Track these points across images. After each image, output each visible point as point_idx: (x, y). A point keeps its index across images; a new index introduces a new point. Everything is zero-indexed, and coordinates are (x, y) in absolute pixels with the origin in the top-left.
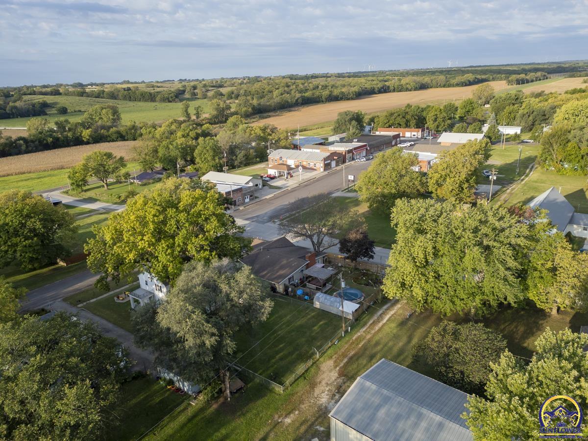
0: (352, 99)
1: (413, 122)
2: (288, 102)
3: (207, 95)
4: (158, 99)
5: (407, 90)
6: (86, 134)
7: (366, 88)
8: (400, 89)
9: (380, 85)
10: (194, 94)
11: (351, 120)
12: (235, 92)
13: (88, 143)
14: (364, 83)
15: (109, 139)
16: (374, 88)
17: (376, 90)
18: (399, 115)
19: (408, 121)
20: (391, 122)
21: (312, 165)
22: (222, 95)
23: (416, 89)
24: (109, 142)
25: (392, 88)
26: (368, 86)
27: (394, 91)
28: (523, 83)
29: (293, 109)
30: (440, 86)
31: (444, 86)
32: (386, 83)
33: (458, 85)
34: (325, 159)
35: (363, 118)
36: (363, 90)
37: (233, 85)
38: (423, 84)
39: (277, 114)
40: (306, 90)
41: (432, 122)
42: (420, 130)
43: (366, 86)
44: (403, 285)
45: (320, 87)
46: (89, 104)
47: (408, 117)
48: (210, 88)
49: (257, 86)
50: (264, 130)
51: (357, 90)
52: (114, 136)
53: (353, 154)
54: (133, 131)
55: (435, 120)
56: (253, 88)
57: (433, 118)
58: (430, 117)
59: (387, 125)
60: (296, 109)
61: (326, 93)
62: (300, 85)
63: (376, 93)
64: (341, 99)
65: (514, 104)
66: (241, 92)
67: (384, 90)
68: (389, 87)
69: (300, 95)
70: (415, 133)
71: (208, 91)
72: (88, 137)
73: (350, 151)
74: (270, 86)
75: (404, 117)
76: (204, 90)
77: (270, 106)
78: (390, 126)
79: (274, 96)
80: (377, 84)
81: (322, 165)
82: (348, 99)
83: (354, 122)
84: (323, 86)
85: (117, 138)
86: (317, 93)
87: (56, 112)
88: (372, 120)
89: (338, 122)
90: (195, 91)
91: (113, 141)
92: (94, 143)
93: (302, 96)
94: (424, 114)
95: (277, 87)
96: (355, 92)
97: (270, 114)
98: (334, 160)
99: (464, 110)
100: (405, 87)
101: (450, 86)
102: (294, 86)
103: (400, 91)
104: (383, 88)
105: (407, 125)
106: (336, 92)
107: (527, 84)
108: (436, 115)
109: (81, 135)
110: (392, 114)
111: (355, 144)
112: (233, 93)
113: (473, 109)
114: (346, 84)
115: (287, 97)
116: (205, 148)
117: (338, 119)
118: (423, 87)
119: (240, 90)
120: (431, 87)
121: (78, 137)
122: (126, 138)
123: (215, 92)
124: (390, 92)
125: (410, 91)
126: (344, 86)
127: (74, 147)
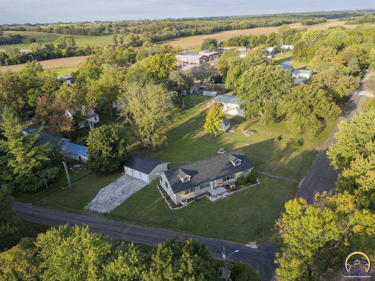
0: (210, 34)
1: (242, 44)
2: (171, 35)
3: (119, 31)
4: (89, 33)
5: (243, 28)
6: (64, 51)
7: (218, 27)
8: (238, 28)
9: (226, 25)
10: (111, 31)
11: (211, 43)
12: (137, 29)
13: (65, 57)
14: (216, 24)
15: (76, 55)
16: (222, 27)
17: (224, 28)
18: (235, 40)
19: (240, 43)
20: (231, 44)
21: (194, 62)
22: (129, 31)
23: (248, 28)
24: (77, 56)
25: (233, 27)
26: (219, 26)
27: (234, 29)
28: (311, 24)
29: (175, 39)
30: (262, 26)
31: (265, 26)
32: (230, 24)
33: (272, 26)
34: (200, 59)
35: (217, 42)
36: (216, 29)
37: (134, 25)
38: (252, 25)
39: (166, 42)
40: (181, 28)
41: (252, 44)
42: (246, 47)
43: (218, 26)
44: (231, 83)
45: (190, 26)
46: (47, 37)
47: (240, 41)
48: (120, 27)
49: (150, 26)
50: (166, 47)
51: (212, 29)
52: (79, 53)
53: (213, 57)
54: (89, 50)
55: (253, 43)
56: (148, 26)
57: (252, 41)
58: (251, 41)
59: (229, 45)
60: (177, 39)
61: (194, 30)
62: (177, 25)
63: (224, 31)
64: (203, 34)
65: (292, 34)
66: (141, 29)
67: (229, 28)
68: (231, 27)
69: (178, 31)
70: (243, 49)
71: (119, 29)
72: (65, 54)
73: (211, 56)
74: (159, 26)
75: (238, 41)
76: (116, 28)
77: (161, 37)
78: (231, 46)
79: (163, 32)
80: (224, 25)
81: (199, 61)
82: (207, 34)
83: (212, 44)
84: (191, 26)
85: (81, 54)
86: (189, 30)
87: (29, 41)
88: (222, 43)
89: (203, 44)
90: (111, 29)
91: (78, 56)
92: (68, 57)
93: (179, 32)
94: (248, 40)
95: (163, 26)
96: (211, 29)
97: (162, 42)
98: (204, 59)
99: (270, 38)
100: (241, 26)
101: (268, 26)
102: (174, 26)
103: (238, 29)
104: (228, 27)
105: (239, 45)
106: (200, 30)
107: (313, 25)
108: (254, 40)
109: (60, 52)
110: (232, 40)
111: (214, 52)
112: (136, 30)
113: (275, 38)
114: (205, 24)
115: (170, 32)
116: (141, 54)
117: (204, 43)
118: (252, 27)
119: (140, 28)
120: (257, 27)
121: (59, 54)
122: (85, 54)
123: (125, 29)
124: (232, 30)
125: (244, 29)
126: (204, 26)
127: (59, 59)
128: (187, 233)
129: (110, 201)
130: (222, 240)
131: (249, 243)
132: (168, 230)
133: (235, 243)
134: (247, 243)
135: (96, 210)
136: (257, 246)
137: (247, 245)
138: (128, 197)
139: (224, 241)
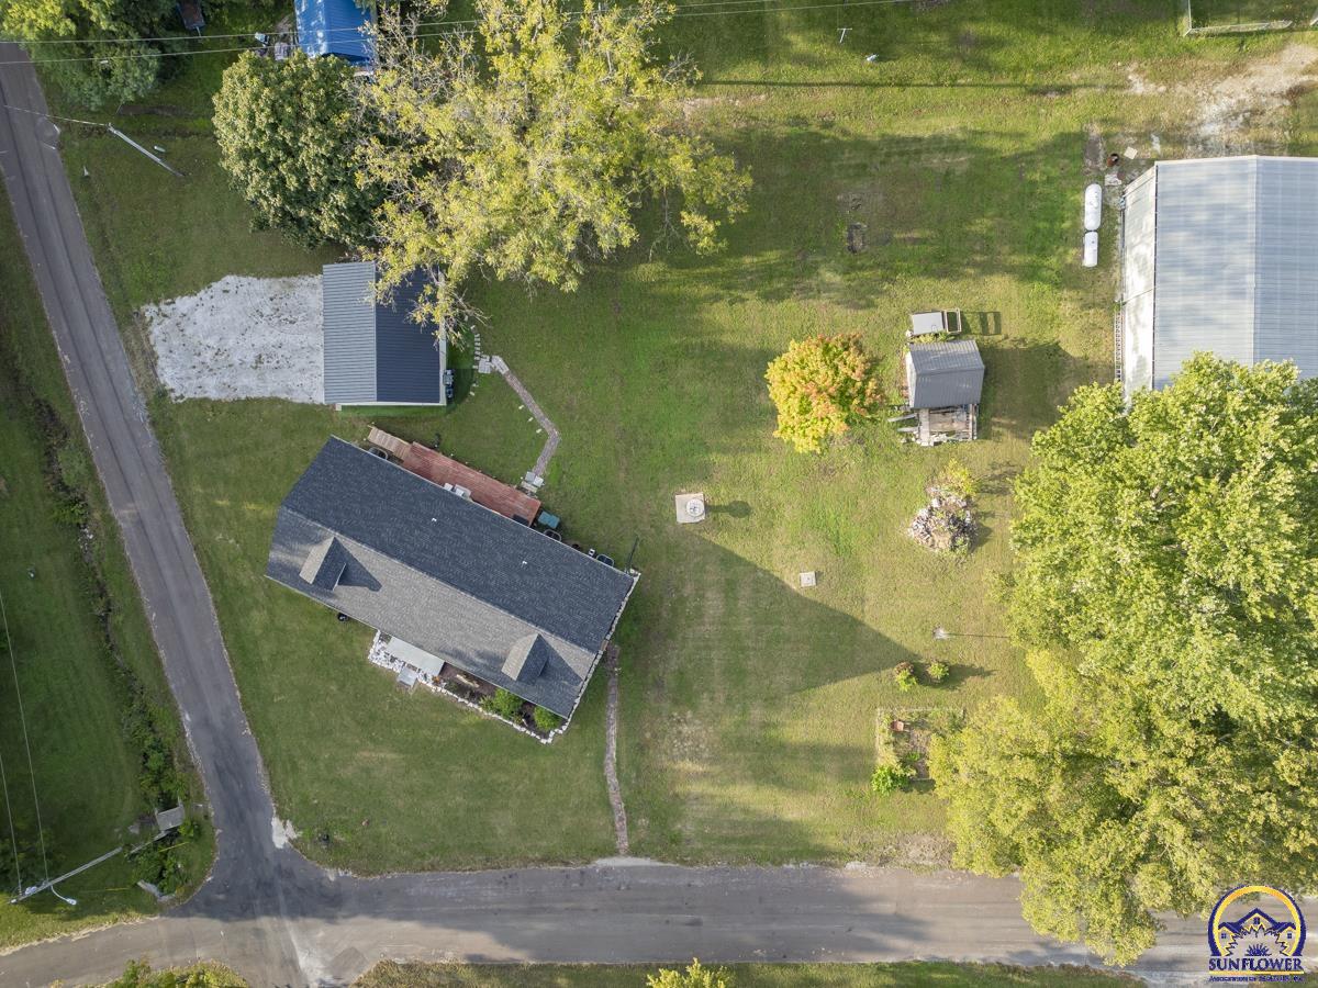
128: (232, 662)
129: (208, 356)
130: (259, 757)
131: (285, 823)
132: (212, 607)
133: (267, 792)
134: (281, 819)
135: (160, 350)
136: (285, 845)
137: (275, 822)
138: (254, 395)
139: (260, 764)
